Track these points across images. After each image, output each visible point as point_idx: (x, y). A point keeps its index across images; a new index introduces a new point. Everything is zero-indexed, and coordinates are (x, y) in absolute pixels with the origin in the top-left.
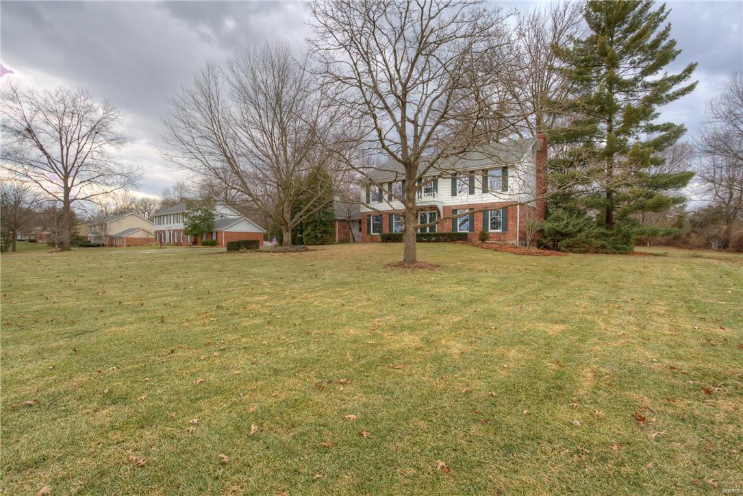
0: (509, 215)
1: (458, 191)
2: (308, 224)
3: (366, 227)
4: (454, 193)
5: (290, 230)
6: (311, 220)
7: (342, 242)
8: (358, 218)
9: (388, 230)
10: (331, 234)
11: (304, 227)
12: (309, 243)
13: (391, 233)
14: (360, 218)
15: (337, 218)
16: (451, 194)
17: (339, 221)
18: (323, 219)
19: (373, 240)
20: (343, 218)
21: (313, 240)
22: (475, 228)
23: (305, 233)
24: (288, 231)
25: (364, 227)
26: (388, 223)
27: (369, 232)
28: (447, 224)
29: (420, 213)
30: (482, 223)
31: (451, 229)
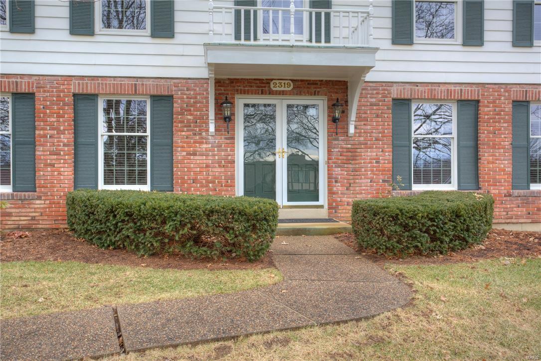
9: (67, 173)
22: (484, 176)
26: (67, 137)
28: (370, 154)
29: (240, 102)
30: (509, 155)
31: (389, 175)
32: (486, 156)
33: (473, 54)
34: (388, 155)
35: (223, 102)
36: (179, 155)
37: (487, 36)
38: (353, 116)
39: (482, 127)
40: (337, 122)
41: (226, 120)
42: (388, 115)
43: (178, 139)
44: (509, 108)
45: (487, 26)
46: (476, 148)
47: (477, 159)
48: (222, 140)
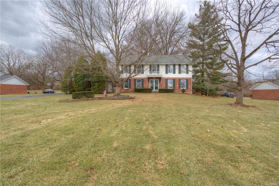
0: (189, 83)
1: (168, 72)
9: (133, 86)
16: (165, 73)
26: (133, 83)
27: (122, 87)
28: (163, 85)
29: (150, 80)
30: (178, 85)
31: (165, 87)
32: (176, 85)
33: (174, 75)
34: (165, 85)
35: (148, 80)
36: (144, 85)
37: (176, 73)
38: (161, 81)
39: (175, 82)
40: (160, 82)
41: (149, 82)
42: (165, 81)
43: (144, 84)
44: (178, 80)
45: (176, 72)
46: (175, 84)
47: (175, 85)
48: (148, 83)
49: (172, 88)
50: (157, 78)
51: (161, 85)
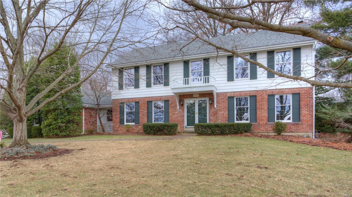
0: (302, 103)
1: (235, 76)
2: (48, 112)
3: (118, 116)
4: (230, 78)
5: (25, 119)
6: (52, 107)
7: (91, 133)
8: (108, 106)
9: (146, 120)
10: (77, 124)
11: (42, 116)
12: (51, 134)
13: (150, 124)
14: (111, 106)
15: (84, 105)
16: (226, 79)
17: (86, 109)
18: (68, 106)
19: (129, 131)
20: (91, 106)
21: (56, 131)
22: (258, 118)
23: (46, 122)
24: (21, 120)
25: (116, 116)
26: (146, 111)
27: (122, 122)
28: (221, 113)
29: (186, 100)
30: (266, 112)
31: (227, 119)
32: (258, 112)
33: (254, 82)
34: (227, 113)
36: (170, 114)
38: (215, 102)
39: (258, 103)
40: (211, 104)
41: (182, 105)
42: (227, 102)
43: (170, 111)
44: (266, 97)
45: (258, 73)
46: (256, 110)
47: (256, 113)
48: (181, 110)
49: (248, 122)
50: (203, 94)
51: (215, 113)
